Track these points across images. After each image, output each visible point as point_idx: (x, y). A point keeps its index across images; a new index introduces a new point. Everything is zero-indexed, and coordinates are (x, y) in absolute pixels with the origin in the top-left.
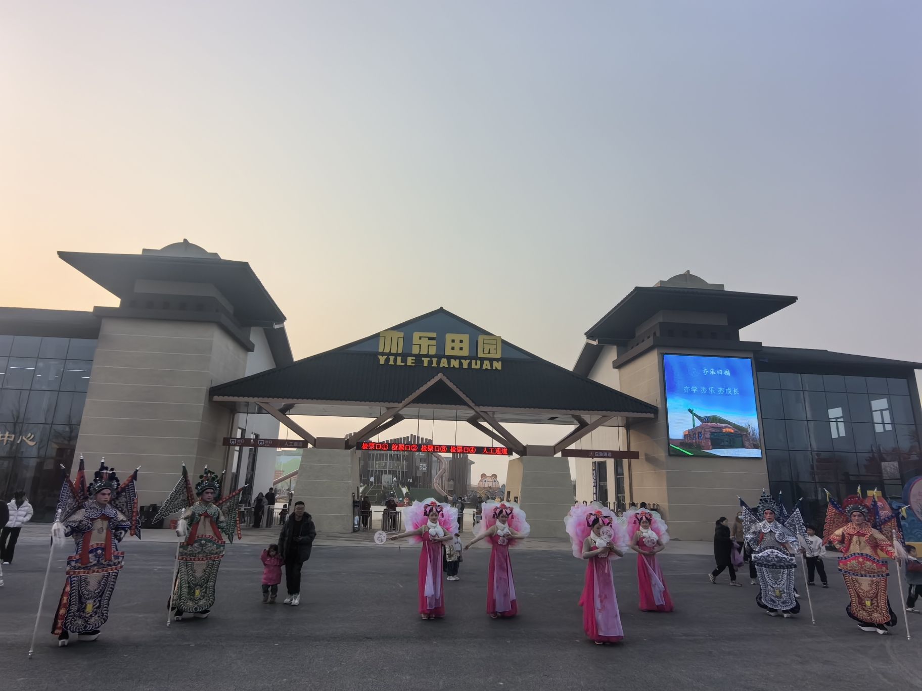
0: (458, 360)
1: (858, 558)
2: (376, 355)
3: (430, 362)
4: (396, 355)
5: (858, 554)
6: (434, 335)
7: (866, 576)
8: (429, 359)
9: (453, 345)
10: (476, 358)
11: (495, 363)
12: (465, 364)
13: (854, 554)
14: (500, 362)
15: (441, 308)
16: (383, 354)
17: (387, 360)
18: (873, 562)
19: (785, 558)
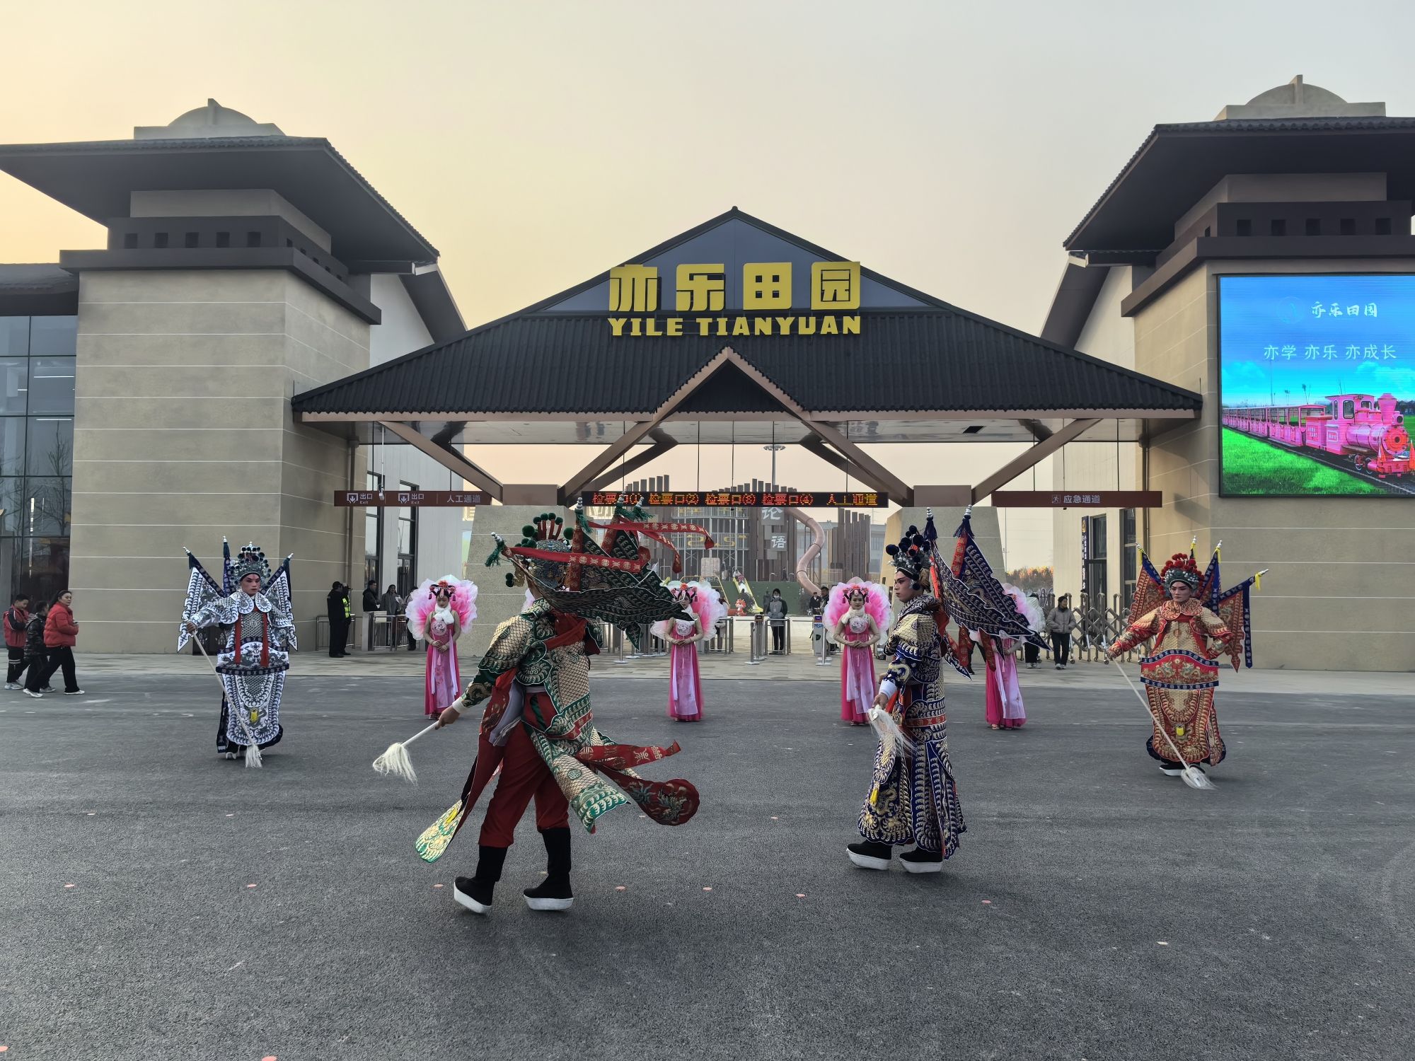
1: (1174, 658)
2: (603, 318)
3: (713, 327)
5: (1175, 651)
6: (719, 268)
7: (1181, 687)
9: (759, 287)
10: (808, 313)
11: (847, 320)
12: (785, 326)
13: (1169, 652)
14: (858, 319)
15: (735, 208)
16: (618, 315)
17: (627, 328)
18: (1196, 665)
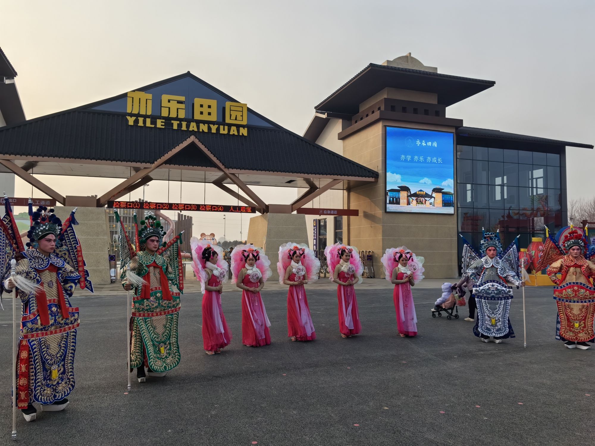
0: (206, 125)
1: (573, 286)
2: (124, 116)
3: (180, 126)
4: (145, 117)
5: (574, 283)
6: (182, 99)
7: (578, 302)
8: (178, 122)
9: (201, 109)
10: (223, 123)
11: (241, 129)
12: (214, 129)
13: (570, 283)
14: (246, 129)
15: (189, 72)
16: (131, 115)
17: (136, 121)
18: (586, 290)
19: (503, 290)
